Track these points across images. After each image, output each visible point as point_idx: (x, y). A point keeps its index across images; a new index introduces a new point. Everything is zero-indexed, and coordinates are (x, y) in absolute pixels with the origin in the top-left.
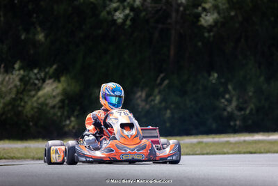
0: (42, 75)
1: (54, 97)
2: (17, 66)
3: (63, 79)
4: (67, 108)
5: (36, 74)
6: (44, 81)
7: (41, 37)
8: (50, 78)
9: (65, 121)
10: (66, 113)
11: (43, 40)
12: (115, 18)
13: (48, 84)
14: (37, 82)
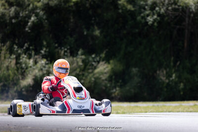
0: (98, 59)
1: (106, 73)
2: (80, 52)
3: (111, 61)
4: (113, 81)
5: (93, 58)
6: (98, 62)
7: (97, 33)
8: (103, 61)
9: (113, 89)
10: (113, 85)
11: (99, 35)
12: (148, 21)
13: (101, 65)
14: (94, 63)
